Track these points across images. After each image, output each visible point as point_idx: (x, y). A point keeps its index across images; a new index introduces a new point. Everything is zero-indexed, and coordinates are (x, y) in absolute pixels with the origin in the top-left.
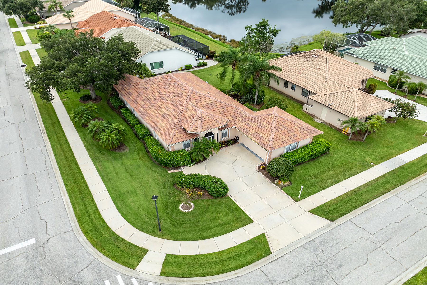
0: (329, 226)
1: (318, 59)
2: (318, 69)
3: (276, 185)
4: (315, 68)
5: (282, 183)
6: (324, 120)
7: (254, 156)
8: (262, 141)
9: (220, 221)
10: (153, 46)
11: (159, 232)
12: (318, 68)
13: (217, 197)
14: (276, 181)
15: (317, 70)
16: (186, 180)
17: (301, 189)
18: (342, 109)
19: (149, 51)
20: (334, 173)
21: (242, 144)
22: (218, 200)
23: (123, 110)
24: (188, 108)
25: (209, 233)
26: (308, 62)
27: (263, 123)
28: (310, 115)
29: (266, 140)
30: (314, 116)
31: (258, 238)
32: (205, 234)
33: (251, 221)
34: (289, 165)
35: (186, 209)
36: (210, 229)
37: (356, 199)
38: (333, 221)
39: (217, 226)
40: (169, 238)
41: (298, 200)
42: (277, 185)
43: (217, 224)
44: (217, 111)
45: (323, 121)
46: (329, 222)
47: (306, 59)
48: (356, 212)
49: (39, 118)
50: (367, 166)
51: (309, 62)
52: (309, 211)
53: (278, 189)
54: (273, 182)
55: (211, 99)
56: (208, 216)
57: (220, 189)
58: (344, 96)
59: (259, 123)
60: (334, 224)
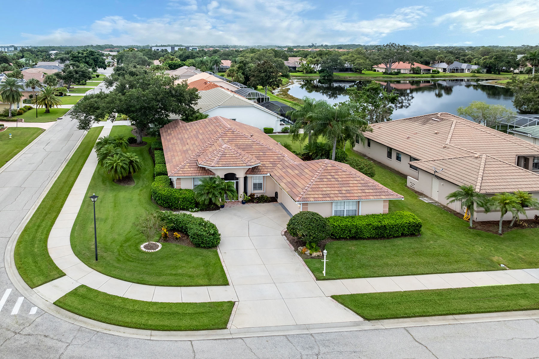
0: (356, 324)
1: (441, 122)
3: (299, 255)
4: (432, 132)
5: (308, 252)
6: (437, 200)
8: (294, 190)
9: (180, 271)
10: (227, 101)
11: (94, 261)
12: (436, 132)
13: (198, 246)
14: (300, 248)
15: (435, 135)
19: (219, 105)
20: (414, 261)
21: (281, 204)
25: (153, 279)
28: (416, 192)
30: (421, 194)
31: (220, 304)
32: (147, 278)
35: (148, 249)
36: (160, 274)
38: (369, 320)
39: (171, 275)
41: (322, 278)
42: (301, 254)
43: (174, 273)
45: (435, 201)
46: (361, 319)
47: (423, 123)
48: (427, 321)
50: (489, 267)
51: (427, 127)
52: (332, 297)
53: (299, 260)
54: (296, 250)
57: (204, 233)
60: (368, 325)
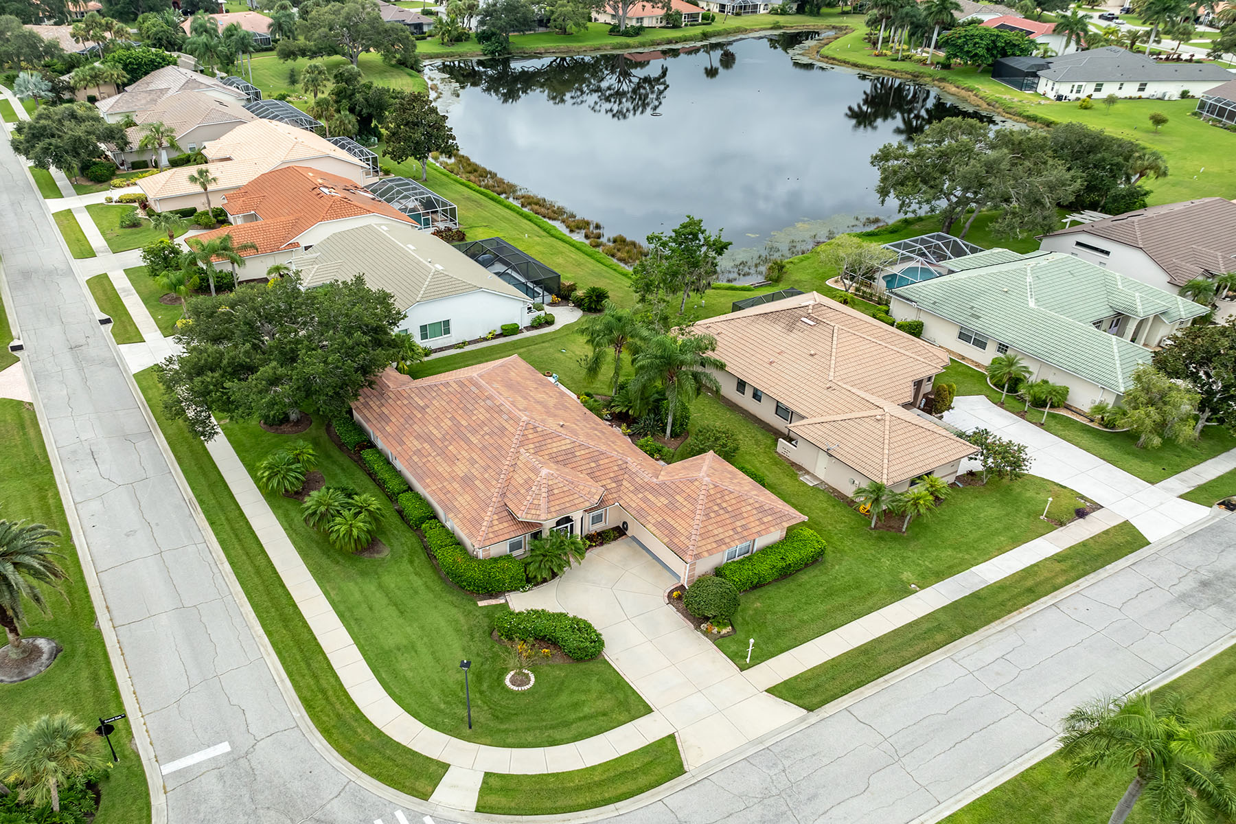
0: (803, 719)
1: (815, 328)
2: (811, 355)
3: (704, 634)
4: (806, 351)
5: (715, 630)
6: (822, 478)
7: (659, 567)
8: (676, 541)
9: (587, 710)
10: (428, 286)
11: (469, 731)
12: (812, 352)
13: (580, 660)
14: (704, 626)
15: (810, 358)
16: (519, 624)
17: (751, 646)
18: (857, 461)
19: (418, 300)
20: (829, 607)
21: (634, 538)
22: (582, 666)
23: (367, 455)
24: (519, 462)
25: (565, 733)
26: (792, 335)
27: (678, 497)
28: (793, 464)
29: (682, 538)
30: (800, 468)
31: (661, 742)
32: (557, 735)
33: (649, 710)
34: (728, 594)
35: (518, 686)
36: (567, 724)
37: (865, 666)
38: (812, 710)
39: (581, 719)
40: (489, 742)
41: (747, 667)
42: (706, 633)
43: (581, 715)
44: (580, 469)
45: (820, 480)
46: (805, 711)
47: (788, 328)
48: (862, 692)
49: (176, 471)
50: (901, 591)
51: (795, 335)
52: (766, 691)
53: (708, 643)
54: (698, 627)
55: (568, 441)
56: (564, 699)
57: (588, 644)
58: (862, 429)
59: (670, 499)
60: (814, 717)
